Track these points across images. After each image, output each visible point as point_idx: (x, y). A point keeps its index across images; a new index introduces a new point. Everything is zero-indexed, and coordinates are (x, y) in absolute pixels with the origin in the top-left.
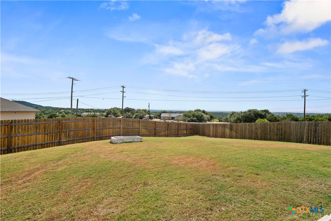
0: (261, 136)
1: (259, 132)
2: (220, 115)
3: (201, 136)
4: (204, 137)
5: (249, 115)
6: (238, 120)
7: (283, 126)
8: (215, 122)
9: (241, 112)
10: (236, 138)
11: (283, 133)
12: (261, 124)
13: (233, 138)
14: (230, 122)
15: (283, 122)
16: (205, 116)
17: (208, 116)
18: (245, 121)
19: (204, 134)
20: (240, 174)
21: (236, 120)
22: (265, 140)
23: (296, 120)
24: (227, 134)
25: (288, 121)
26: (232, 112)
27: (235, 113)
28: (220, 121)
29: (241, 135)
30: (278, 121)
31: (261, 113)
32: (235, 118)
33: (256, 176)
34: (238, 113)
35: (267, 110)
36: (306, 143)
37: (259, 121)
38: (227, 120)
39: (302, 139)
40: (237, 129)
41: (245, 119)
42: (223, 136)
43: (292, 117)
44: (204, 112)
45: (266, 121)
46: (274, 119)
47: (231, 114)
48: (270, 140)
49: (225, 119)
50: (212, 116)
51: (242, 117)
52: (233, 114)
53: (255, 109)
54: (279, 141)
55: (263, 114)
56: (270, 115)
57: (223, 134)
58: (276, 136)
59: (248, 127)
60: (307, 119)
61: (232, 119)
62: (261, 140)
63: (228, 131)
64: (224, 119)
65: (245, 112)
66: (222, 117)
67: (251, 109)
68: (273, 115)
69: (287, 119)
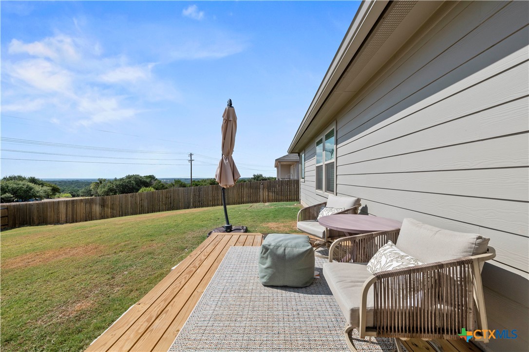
0: (148, 208)
1: (145, 204)
2: (74, 186)
3: (38, 225)
4: (45, 226)
5: (128, 182)
6: (111, 191)
7: (172, 194)
8: (64, 197)
9: (116, 179)
10: (113, 216)
11: (172, 201)
12: (147, 193)
13: (108, 217)
14: (95, 196)
15: (172, 189)
16: (37, 188)
17: (45, 188)
18: (123, 192)
19: (43, 222)
20: (134, 245)
21: (107, 192)
22: (153, 212)
23: (184, 186)
24: (96, 214)
25: (176, 188)
26: (99, 179)
27: (105, 180)
28: (74, 196)
29: (120, 212)
30: (166, 188)
31: (145, 180)
32: (106, 189)
33: (151, 242)
34: (110, 181)
35: (153, 176)
36: (192, 208)
37: (143, 190)
38: (89, 193)
39: (189, 205)
40: (113, 204)
41: (121, 189)
42: (89, 217)
43: (180, 183)
44: (33, 180)
45: (152, 190)
46: (161, 186)
47: (96, 183)
48: (159, 211)
49: (85, 191)
50: (55, 188)
51: (117, 187)
52: (101, 182)
53: (137, 174)
54: (168, 210)
55: (148, 180)
56: (156, 181)
57: (87, 215)
58: (165, 205)
59: (130, 198)
60: (193, 184)
61: (100, 191)
62: (148, 213)
63: (97, 209)
64: (82, 192)
65: (121, 180)
66: (78, 189)
67: (131, 174)
68: (160, 182)
69: (176, 186)
